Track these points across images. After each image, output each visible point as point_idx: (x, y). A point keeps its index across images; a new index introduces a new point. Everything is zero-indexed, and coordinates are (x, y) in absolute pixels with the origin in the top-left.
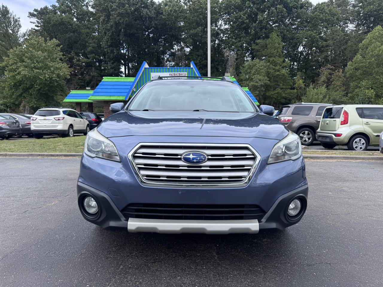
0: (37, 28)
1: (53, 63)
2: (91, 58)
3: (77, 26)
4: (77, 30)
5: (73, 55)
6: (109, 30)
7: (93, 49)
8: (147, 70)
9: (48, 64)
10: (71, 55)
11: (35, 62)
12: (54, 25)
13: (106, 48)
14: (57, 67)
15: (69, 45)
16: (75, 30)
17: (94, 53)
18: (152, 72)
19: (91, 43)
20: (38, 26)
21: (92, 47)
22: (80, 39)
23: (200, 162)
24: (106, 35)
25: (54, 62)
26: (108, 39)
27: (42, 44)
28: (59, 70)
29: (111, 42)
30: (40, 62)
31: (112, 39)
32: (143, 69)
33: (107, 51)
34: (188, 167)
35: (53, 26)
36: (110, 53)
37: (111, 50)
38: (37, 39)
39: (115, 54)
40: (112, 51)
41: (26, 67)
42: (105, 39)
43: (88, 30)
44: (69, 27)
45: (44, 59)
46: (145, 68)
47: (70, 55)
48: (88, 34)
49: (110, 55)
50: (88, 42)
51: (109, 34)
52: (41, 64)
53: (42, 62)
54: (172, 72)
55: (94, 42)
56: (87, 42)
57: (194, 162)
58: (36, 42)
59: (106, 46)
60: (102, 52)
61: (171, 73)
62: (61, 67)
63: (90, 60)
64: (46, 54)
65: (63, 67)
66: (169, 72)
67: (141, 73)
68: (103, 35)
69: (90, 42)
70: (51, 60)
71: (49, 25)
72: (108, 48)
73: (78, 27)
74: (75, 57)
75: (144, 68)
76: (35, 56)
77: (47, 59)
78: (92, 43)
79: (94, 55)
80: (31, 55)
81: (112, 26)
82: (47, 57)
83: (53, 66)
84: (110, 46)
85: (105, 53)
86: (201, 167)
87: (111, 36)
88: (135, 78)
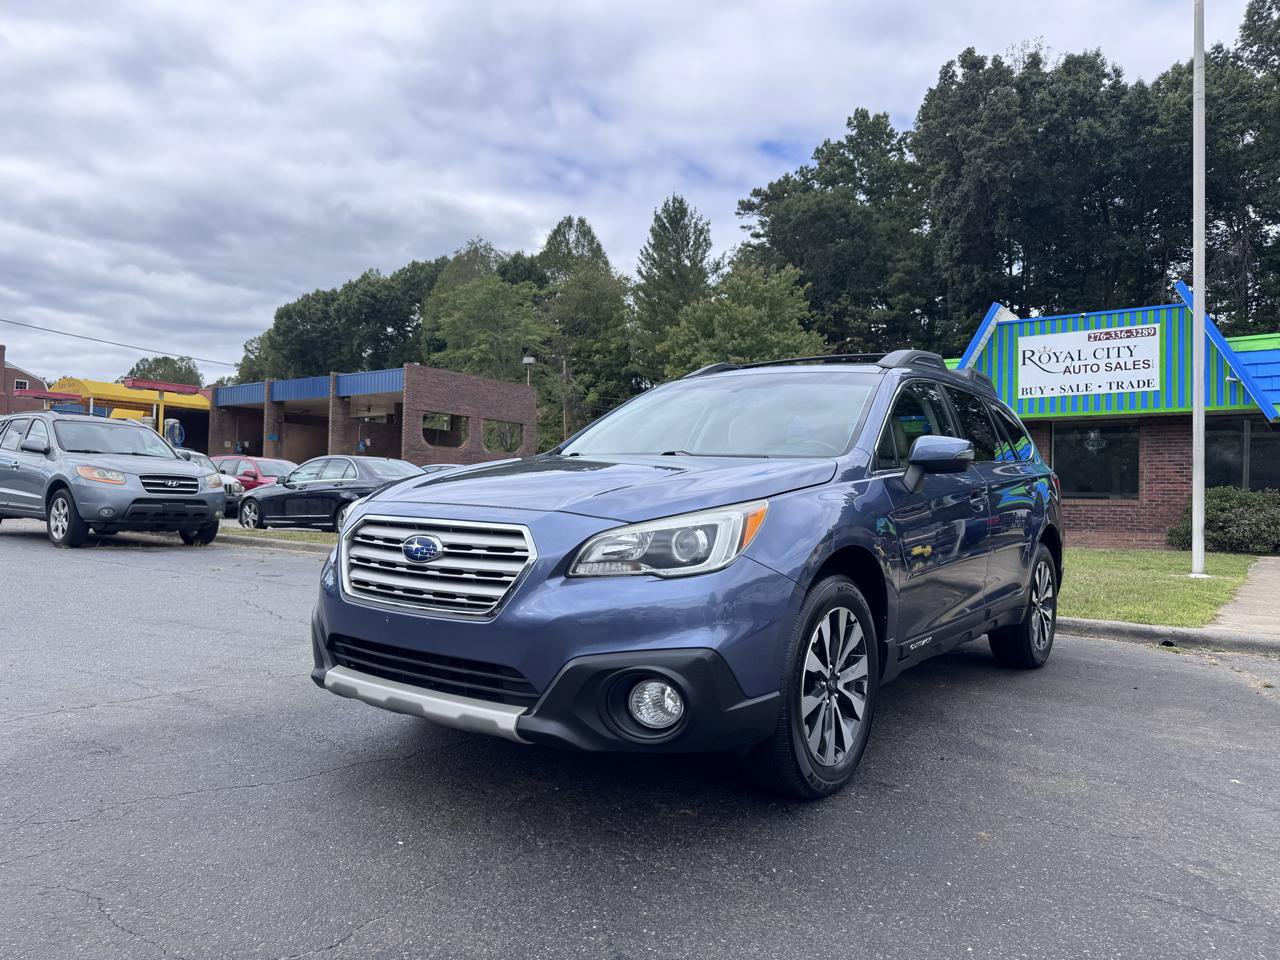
0: (755, 242)
1: (781, 334)
2: (899, 307)
3: (860, 217)
4: (861, 228)
5: (843, 302)
6: (956, 211)
7: (908, 277)
8: (1006, 329)
9: (766, 339)
10: (839, 303)
11: (736, 335)
12: (799, 224)
13: (947, 269)
14: (788, 345)
15: (835, 275)
16: (857, 228)
17: (908, 288)
18: (1022, 334)
19: (900, 261)
20: (757, 236)
21: (904, 272)
22: (868, 254)
23: (426, 558)
24: (948, 229)
25: (786, 329)
26: (955, 238)
27: (757, 284)
28: (794, 353)
29: (962, 248)
30: (748, 334)
31: (967, 238)
32: (991, 328)
33: (951, 276)
34: (409, 567)
35: (795, 229)
36: (962, 284)
37: (964, 274)
38: (746, 273)
39: (975, 284)
40: (967, 277)
41: (715, 351)
42: (945, 242)
43: (895, 223)
44: (838, 222)
45: (758, 325)
46: (1000, 325)
47: (837, 306)
48: (893, 236)
49: (960, 287)
50: (894, 258)
51: (958, 222)
52: (749, 341)
53: (753, 333)
54: (1098, 327)
55: (913, 257)
56: (889, 258)
57: (415, 558)
58: (742, 282)
59: (948, 264)
60: (935, 283)
61: (1096, 331)
62: (801, 342)
63: (895, 312)
64: (764, 310)
65: (805, 342)
66: (1087, 328)
67: (984, 341)
68: (941, 229)
69: (899, 256)
70: (777, 328)
71: (786, 228)
72: (955, 269)
73: (865, 218)
74: (849, 308)
75: (994, 322)
76: (736, 318)
77: (765, 324)
78: (905, 260)
79: (907, 294)
80: (730, 318)
81: (965, 197)
82: (766, 319)
83: (779, 343)
84: (958, 262)
85: (946, 284)
86: (426, 569)
87: (962, 228)
88: (959, 360)
